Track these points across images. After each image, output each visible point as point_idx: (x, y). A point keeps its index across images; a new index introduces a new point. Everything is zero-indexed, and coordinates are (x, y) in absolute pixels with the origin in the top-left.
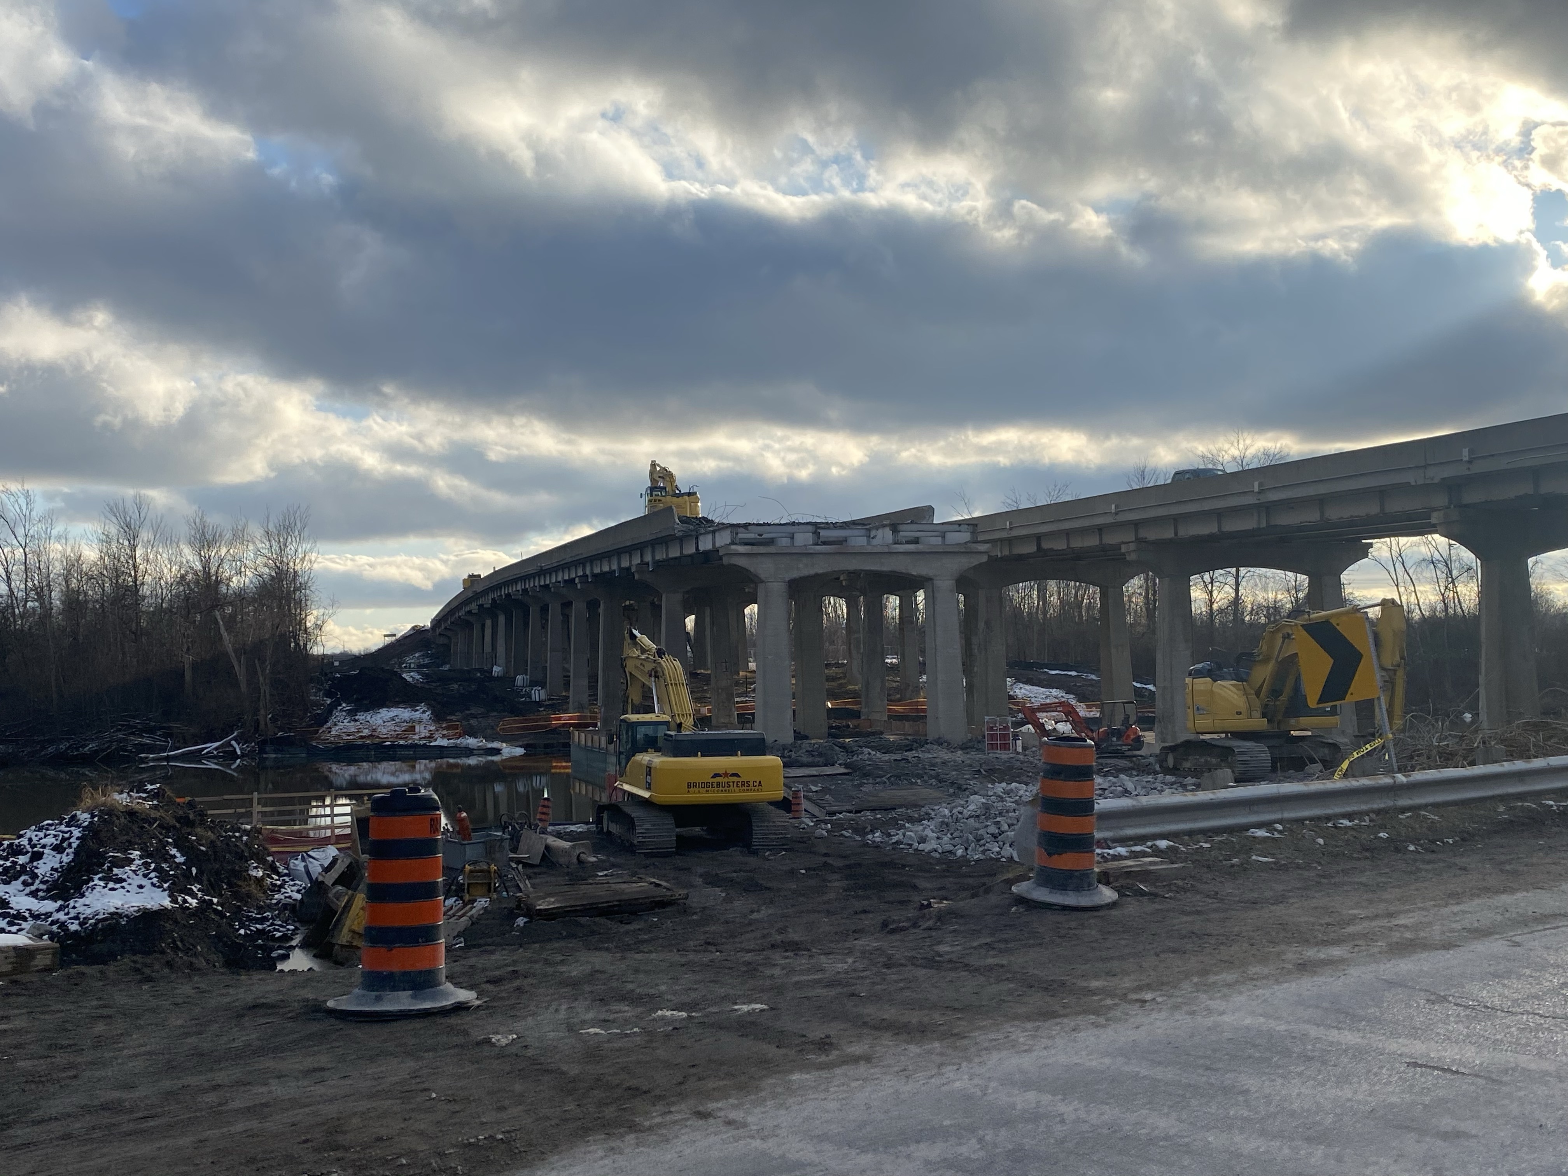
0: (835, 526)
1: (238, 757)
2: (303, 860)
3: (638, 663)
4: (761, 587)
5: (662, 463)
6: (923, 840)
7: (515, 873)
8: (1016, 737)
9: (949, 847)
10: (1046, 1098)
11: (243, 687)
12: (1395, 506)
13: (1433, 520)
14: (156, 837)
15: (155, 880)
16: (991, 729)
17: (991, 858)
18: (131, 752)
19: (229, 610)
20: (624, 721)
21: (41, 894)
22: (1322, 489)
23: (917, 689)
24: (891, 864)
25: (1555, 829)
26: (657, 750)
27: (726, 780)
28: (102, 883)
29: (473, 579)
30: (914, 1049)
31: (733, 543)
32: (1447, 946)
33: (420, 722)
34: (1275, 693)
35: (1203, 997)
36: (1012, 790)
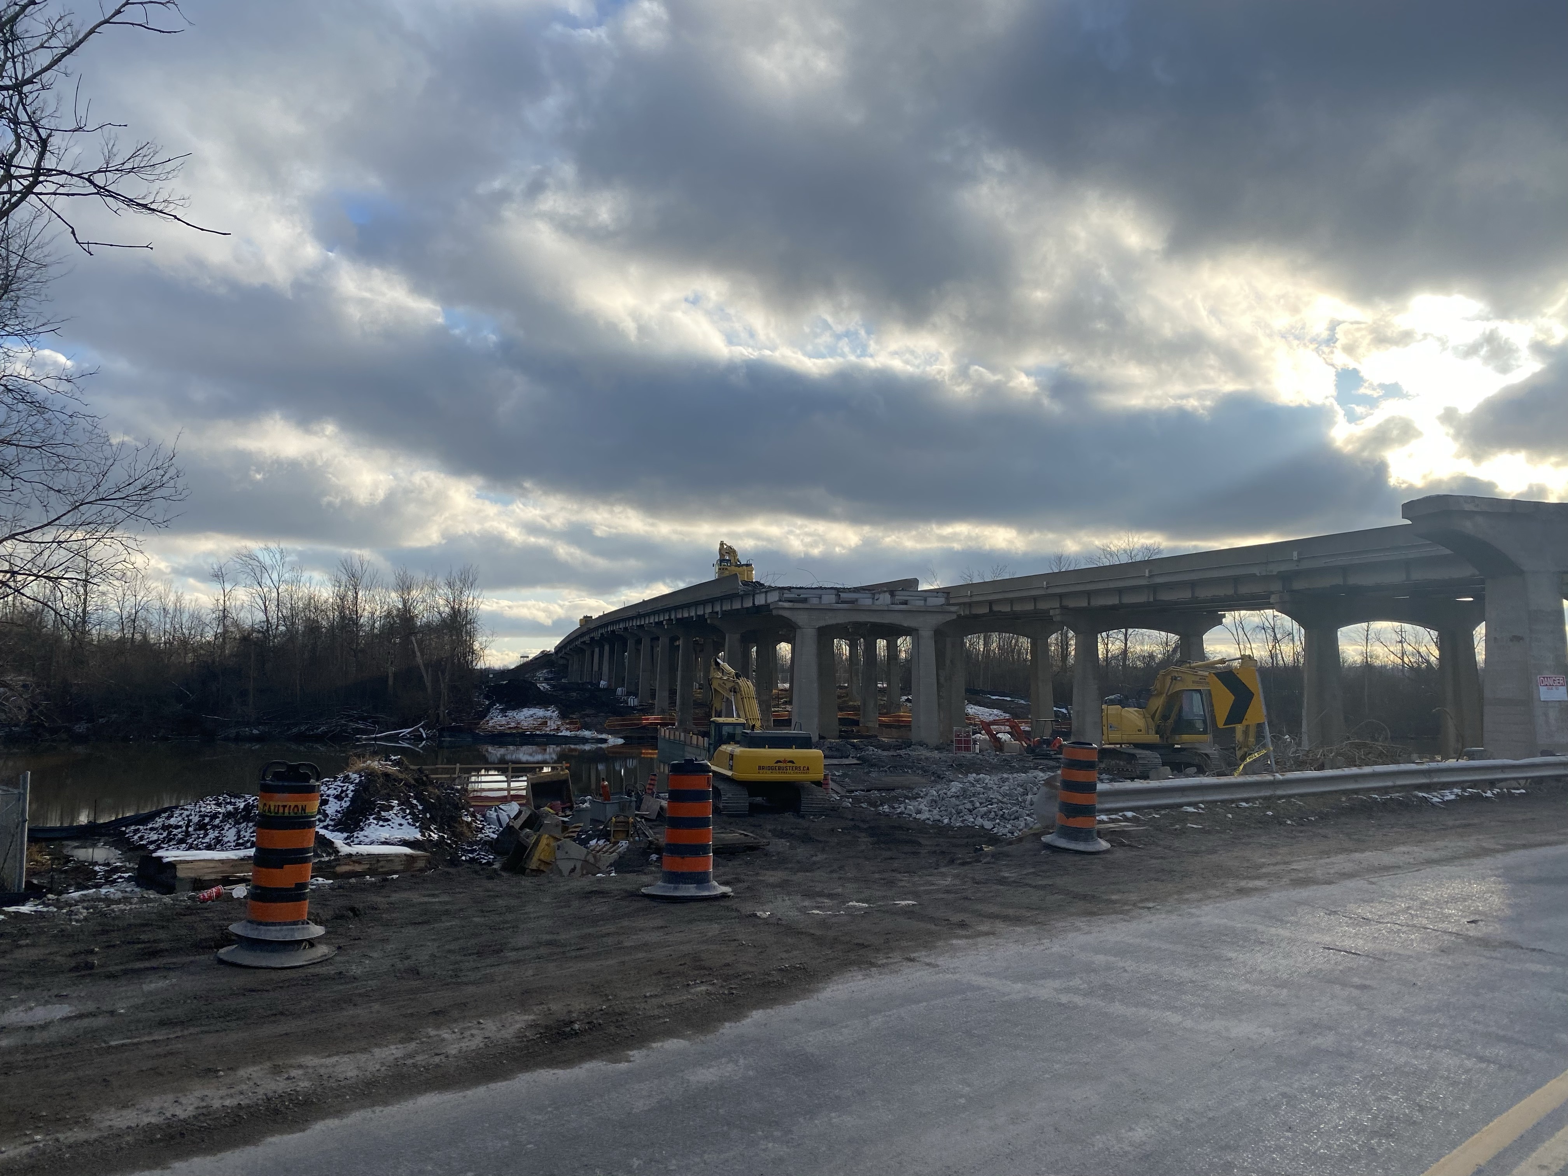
0: (849, 590)
1: (424, 740)
2: (496, 811)
3: (721, 682)
4: (798, 631)
5: (728, 542)
6: (919, 812)
7: (642, 824)
8: (975, 742)
9: (938, 817)
10: (1112, 959)
11: (429, 690)
12: (1244, 590)
13: (1272, 601)
14: (403, 792)
15: (410, 821)
16: (958, 736)
17: (968, 826)
18: (349, 733)
19: (420, 636)
20: (713, 722)
21: (330, 828)
22: (1194, 577)
23: (899, 706)
24: (900, 828)
25: (1380, 814)
26: (737, 743)
27: (785, 765)
28: (375, 822)
29: (587, 619)
30: (1019, 929)
31: (780, 601)
32: (1330, 883)
33: (551, 718)
34: (1165, 717)
35: (1185, 907)
36: (980, 779)
